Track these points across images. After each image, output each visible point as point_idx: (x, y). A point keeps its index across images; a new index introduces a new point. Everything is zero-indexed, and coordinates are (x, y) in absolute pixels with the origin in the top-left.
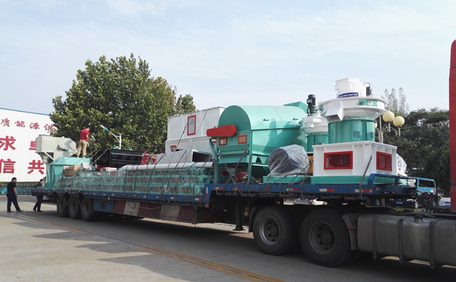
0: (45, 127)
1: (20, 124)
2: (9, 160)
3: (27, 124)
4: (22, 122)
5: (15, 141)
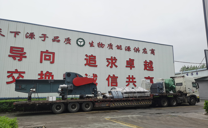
0: (134, 49)
1: (119, 47)
2: (114, 75)
3: (123, 48)
4: (121, 46)
5: (117, 60)
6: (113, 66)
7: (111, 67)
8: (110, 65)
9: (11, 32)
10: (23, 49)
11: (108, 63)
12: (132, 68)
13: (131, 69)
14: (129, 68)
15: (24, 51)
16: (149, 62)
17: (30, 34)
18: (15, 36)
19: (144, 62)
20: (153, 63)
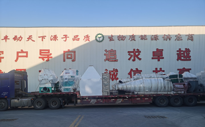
0: (163, 37)
1: (143, 38)
2: (137, 69)
3: (149, 37)
4: (145, 36)
5: (140, 52)
6: (136, 59)
7: (134, 60)
8: (132, 58)
9: (39, 37)
10: (49, 50)
11: (129, 57)
12: (161, 60)
13: (159, 60)
14: (157, 60)
15: (50, 53)
16: (184, 50)
17: (53, 36)
18: (42, 40)
19: (177, 51)
20: (190, 51)
